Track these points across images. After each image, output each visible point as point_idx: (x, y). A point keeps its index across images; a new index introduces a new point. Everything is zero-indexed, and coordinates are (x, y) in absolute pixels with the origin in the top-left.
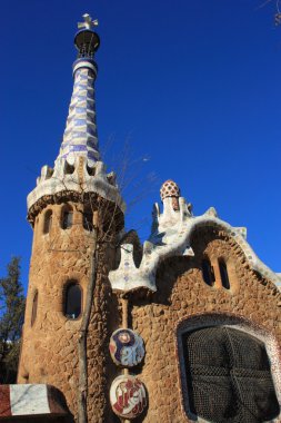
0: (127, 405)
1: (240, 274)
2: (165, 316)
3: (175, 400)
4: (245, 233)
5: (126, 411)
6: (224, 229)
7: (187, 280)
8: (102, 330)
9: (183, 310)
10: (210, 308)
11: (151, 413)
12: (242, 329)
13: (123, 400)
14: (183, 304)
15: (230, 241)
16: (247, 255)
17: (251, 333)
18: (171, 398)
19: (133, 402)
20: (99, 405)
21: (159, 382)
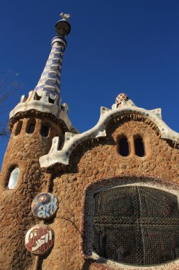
0: (35, 245)
1: (154, 144)
2: (78, 181)
3: (74, 242)
4: (160, 112)
5: (34, 249)
6: (139, 113)
7: (102, 154)
8: (26, 194)
9: (93, 176)
10: (119, 172)
11: (54, 251)
12: (155, 187)
13: (33, 241)
14: (95, 172)
15: (146, 121)
16: (160, 129)
17: (164, 189)
18: (71, 241)
19: (40, 243)
20: (15, 244)
21: (64, 229)
